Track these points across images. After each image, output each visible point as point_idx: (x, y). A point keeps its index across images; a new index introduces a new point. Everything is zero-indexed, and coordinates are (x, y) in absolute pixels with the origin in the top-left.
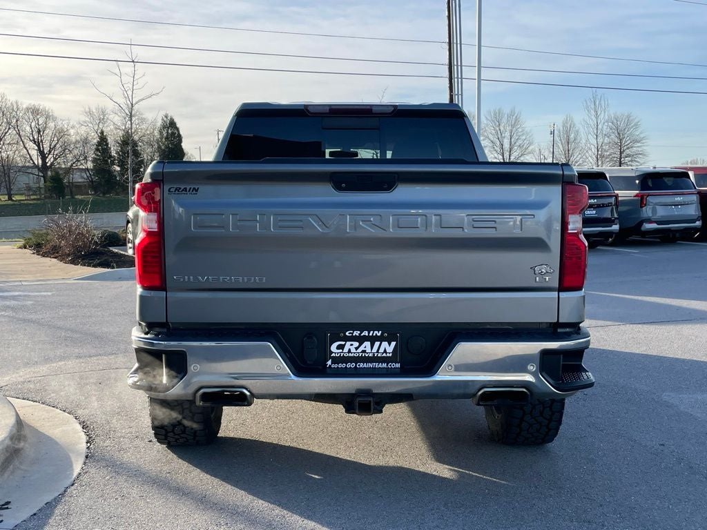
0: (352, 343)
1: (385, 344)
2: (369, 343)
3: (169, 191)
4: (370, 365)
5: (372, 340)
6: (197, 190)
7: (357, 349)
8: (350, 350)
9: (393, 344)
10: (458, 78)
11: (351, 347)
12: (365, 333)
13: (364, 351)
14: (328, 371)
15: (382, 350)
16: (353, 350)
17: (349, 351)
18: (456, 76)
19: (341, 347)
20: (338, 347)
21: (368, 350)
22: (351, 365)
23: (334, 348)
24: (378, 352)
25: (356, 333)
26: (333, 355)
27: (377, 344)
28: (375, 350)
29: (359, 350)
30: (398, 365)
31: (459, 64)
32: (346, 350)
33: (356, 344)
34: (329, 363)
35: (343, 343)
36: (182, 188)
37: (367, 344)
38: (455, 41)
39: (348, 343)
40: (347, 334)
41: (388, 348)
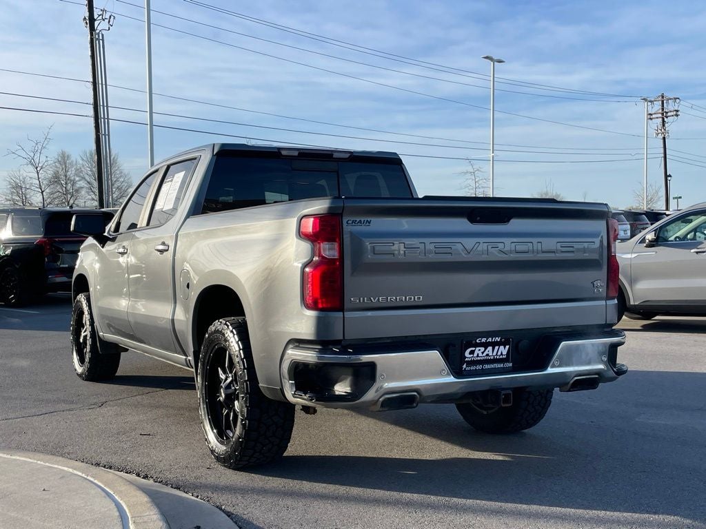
0: (480, 348)
1: (502, 347)
2: (491, 347)
3: (347, 223)
4: (492, 366)
5: (493, 345)
6: (369, 223)
7: (483, 353)
8: (478, 354)
9: (507, 347)
10: (104, 118)
11: (479, 351)
12: (490, 340)
13: (487, 355)
14: (465, 373)
15: (499, 353)
16: (480, 355)
17: (478, 356)
18: (102, 116)
19: (472, 352)
20: (470, 354)
21: (491, 354)
22: (479, 367)
23: (467, 354)
24: (497, 355)
25: (484, 340)
26: (467, 359)
27: (497, 347)
28: (495, 354)
29: (484, 354)
30: (511, 365)
31: (105, 105)
32: (475, 355)
33: (482, 349)
34: (464, 366)
35: (474, 349)
36: (358, 220)
37: (490, 348)
38: (100, 82)
39: (478, 349)
40: (477, 341)
41: (504, 350)
